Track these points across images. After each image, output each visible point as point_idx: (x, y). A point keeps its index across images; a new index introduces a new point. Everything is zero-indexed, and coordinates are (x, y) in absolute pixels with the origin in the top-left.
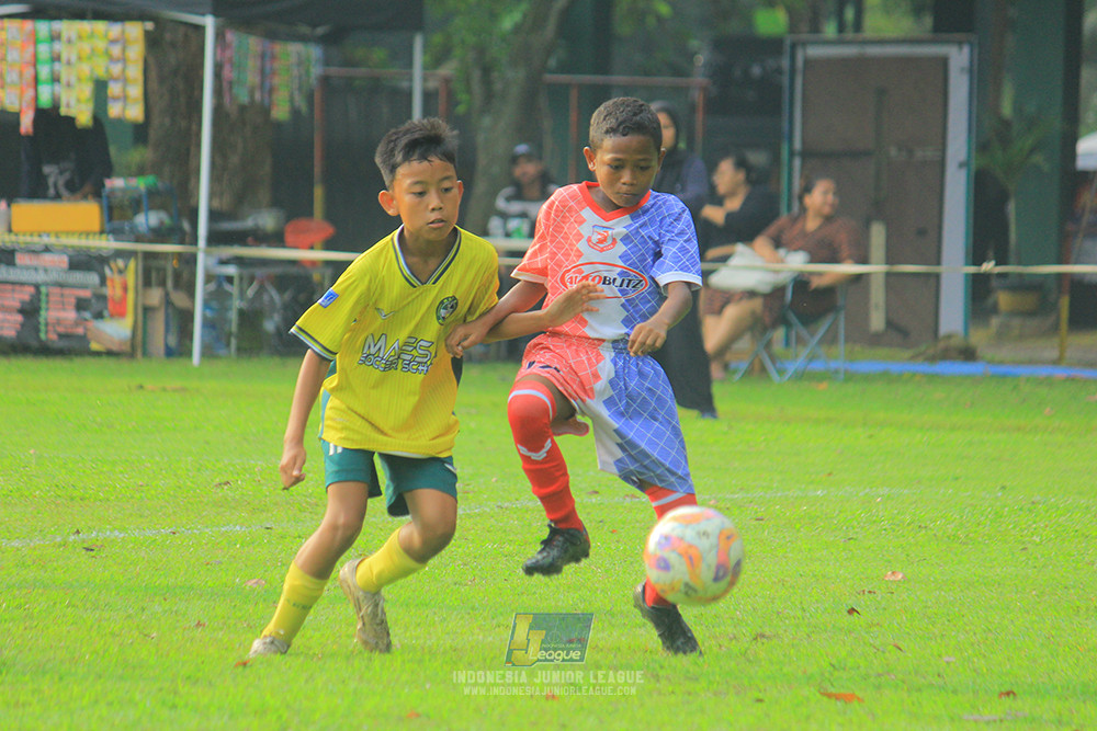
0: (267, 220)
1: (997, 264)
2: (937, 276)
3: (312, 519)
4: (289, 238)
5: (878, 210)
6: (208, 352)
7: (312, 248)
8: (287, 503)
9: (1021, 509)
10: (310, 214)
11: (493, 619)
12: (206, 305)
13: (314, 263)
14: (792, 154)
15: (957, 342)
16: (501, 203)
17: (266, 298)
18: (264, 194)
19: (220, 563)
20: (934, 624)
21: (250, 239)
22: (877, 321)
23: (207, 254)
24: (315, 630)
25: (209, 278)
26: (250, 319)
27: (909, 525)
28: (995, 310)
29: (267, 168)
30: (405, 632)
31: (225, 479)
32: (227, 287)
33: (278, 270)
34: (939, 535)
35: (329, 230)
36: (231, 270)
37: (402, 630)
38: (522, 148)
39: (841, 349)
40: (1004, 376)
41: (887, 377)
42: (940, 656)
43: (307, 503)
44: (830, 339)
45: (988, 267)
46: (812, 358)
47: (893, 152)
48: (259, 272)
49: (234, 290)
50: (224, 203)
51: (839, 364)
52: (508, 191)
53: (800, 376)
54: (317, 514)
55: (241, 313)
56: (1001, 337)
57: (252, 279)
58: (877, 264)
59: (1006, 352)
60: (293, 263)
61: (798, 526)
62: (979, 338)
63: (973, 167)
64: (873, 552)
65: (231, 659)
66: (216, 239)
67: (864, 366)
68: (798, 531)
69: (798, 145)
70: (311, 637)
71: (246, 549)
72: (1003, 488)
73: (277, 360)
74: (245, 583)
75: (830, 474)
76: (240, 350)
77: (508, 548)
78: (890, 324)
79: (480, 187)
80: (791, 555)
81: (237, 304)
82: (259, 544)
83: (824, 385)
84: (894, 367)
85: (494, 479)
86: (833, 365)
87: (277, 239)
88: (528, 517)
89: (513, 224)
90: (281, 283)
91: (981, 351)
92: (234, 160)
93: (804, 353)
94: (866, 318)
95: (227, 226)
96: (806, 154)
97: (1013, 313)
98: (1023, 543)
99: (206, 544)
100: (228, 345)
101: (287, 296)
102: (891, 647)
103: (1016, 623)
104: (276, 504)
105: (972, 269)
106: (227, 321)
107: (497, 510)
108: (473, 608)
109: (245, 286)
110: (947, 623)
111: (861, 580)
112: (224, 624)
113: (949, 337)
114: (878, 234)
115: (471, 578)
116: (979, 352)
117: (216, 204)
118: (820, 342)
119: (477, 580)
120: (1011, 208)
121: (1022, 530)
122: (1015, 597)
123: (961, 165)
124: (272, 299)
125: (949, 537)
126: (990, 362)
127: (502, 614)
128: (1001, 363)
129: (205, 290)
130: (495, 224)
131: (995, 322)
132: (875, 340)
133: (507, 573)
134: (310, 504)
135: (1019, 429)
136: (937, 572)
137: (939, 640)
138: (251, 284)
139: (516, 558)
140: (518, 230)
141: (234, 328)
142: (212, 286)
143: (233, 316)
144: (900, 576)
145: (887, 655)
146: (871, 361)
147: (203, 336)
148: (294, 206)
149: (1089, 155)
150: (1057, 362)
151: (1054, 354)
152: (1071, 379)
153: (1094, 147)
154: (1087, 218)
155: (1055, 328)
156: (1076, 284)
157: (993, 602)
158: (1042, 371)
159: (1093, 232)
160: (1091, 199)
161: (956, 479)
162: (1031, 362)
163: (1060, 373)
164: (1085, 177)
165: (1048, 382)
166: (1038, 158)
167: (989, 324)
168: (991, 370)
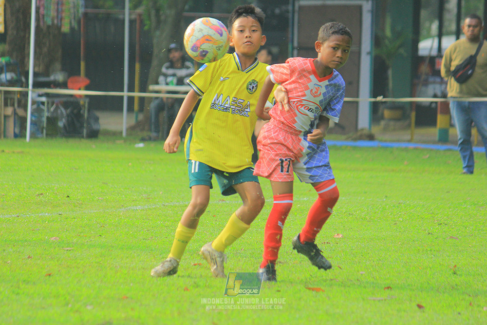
0: (60, 77)
1: (384, 97)
2: (357, 103)
3: (80, 210)
4: (69, 85)
6: (33, 136)
7: (80, 89)
8: (68, 203)
9: (394, 206)
10: (79, 74)
11: (161, 255)
12: (32, 114)
13: (80, 96)
14: (293, 48)
15: (366, 132)
16: (164, 70)
17: (59, 112)
18: (58, 65)
19: (39, 230)
20: (356, 257)
21: (52, 85)
23: (33, 92)
24: (81, 260)
25: (33, 103)
26: (52, 121)
27: (344, 213)
28: (382, 118)
29: (60, 53)
30: (121, 261)
31: (41, 193)
32: (42, 107)
33: (64, 99)
34: (358, 218)
35: (87, 82)
36: (44, 99)
37: (120, 260)
38: (173, 46)
40: (386, 147)
41: (335, 148)
42: (358, 271)
43: (77, 203)
45: (380, 98)
48: (56, 100)
49: (45, 108)
50: (40, 69)
52: (167, 64)
54: (82, 208)
55: (48, 118)
56: (386, 129)
57: (53, 104)
59: (387, 137)
60: (71, 96)
61: (296, 214)
62: (375, 130)
63: (373, 54)
64: (329, 225)
65: (43, 273)
66: (36, 85)
68: (296, 216)
69: (296, 44)
70: (79, 263)
71: (50, 224)
72: (386, 197)
73: (64, 139)
74: (50, 239)
75: (310, 191)
76: (47, 135)
77: (167, 224)
79: (155, 62)
80: (292, 227)
81: (46, 114)
82: (56, 221)
84: (338, 143)
85: (161, 193)
87: (64, 85)
88: (176, 209)
89: (169, 79)
90: (66, 105)
91: (378, 136)
92: (45, 50)
95: (42, 79)
96: (299, 49)
97: (391, 119)
98: (395, 221)
99: (32, 221)
100: (42, 132)
101: (69, 111)
102: (337, 267)
103: (392, 257)
104: (64, 203)
105: (373, 100)
106: (41, 122)
107: (162, 206)
108: (151, 250)
109: (50, 105)
110: (361, 256)
111: (324, 237)
112: (40, 257)
113: (362, 130)
115: (151, 236)
116: (376, 137)
117: (37, 69)
119: (154, 238)
120: (390, 72)
121: (395, 215)
122: (391, 245)
123: (368, 53)
124: (62, 112)
125: (362, 219)
126: (381, 141)
127: (164, 253)
128: (385, 141)
129: (31, 108)
130: (161, 79)
131: (383, 123)
132: (330, 131)
133: (167, 234)
134: (79, 204)
135: (393, 171)
136: (357, 234)
137: (358, 264)
138: (52, 105)
139: (171, 228)
140: (172, 82)
141: (45, 125)
142: (35, 106)
143: (44, 119)
144: (341, 236)
145: (335, 270)
147: (31, 129)
148: (72, 71)
149: (424, 49)
150: (410, 141)
151: (408, 137)
152: (416, 149)
153: (426, 46)
154: (423, 77)
155: (409, 126)
156: (418, 107)
157: (382, 247)
158: (403, 145)
159: (426, 83)
160: (424, 68)
161: (365, 193)
162: (399, 141)
163: (411, 146)
164: (422, 59)
165: (406, 150)
166: (402, 51)
167: (380, 124)
168: (381, 144)
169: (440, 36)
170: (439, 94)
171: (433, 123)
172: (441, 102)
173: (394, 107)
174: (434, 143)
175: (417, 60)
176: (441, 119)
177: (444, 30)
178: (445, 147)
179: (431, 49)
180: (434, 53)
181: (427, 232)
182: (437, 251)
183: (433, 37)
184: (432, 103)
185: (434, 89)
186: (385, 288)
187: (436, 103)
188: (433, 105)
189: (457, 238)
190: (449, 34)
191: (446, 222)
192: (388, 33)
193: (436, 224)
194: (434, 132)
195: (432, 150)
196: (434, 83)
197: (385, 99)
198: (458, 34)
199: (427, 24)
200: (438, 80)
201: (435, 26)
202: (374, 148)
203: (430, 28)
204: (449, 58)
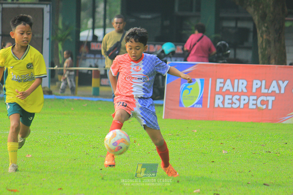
9: (65, 137)
15: (47, 89)
27: (33, 141)
28: (57, 80)
34: (42, 144)
40: (60, 99)
42: (41, 178)
45: (56, 68)
62: (53, 88)
63: (51, 39)
69: (0, 32)
72: (60, 130)
91: (54, 92)
96: (3, 36)
98: (65, 146)
110: (43, 169)
111: (19, 157)
113: (44, 88)
121: (65, 143)
122: (63, 161)
123: (48, 39)
125: (44, 145)
126: (57, 95)
135: (64, 114)
136: (41, 155)
137: (41, 174)
144: (30, 156)
145: (26, 178)
149: (84, 37)
152: (79, 100)
153: (85, 35)
154: (83, 54)
156: (80, 73)
157: (57, 163)
158: (71, 98)
159: (85, 58)
160: (84, 49)
161: (46, 128)
162: (68, 95)
163: (75, 98)
164: (82, 43)
165: (72, 101)
166: (69, 37)
167: (56, 84)
168: (56, 97)
169: (93, 28)
170: (93, 65)
171: (89, 83)
172: (95, 70)
174: (90, 96)
175: (79, 44)
177: (96, 25)
178: (97, 99)
179: (88, 37)
180: (90, 39)
181: (85, 153)
182: (92, 165)
183: (89, 29)
184: (89, 70)
185: (90, 62)
186: (59, 189)
187: (91, 71)
188: (90, 72)
189: (104, 157)
190: (99, 27)
191: (97, 147)
192: (60, 26)
193: (92, 148)
194: (90, 89)
195: (89, 101)
196: (90, 58)
197: (59, 68)
198: (105, 27)
199: (85, 21)
200: (92, 56)
201: (90, 22)
202: (51, 100)
203: (87, 24)
204: (105, 43)
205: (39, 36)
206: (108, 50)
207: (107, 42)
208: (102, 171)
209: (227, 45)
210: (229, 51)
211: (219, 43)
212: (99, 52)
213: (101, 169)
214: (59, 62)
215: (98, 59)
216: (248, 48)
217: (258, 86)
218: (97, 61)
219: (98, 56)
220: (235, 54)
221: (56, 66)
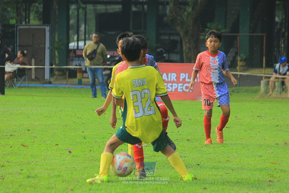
2: (44, 68)
5: (33, 56)
9: (60, 111)
14: (17, 46)
15: (48, 81)
20: (44, 132)
22: (33, 77)
27: (39, 114)
28: (55, 75)
34: (45, 116)
39: (27, 82)
40: (57, 87)
41: (35, 87)
42: (45, 138)
44: (25, 80)
46: (21, 84)
47: (36, 46)
51: (26, 85)
53: (19, 87)
56: (56, 80)
58: (33, 66)
59: (57, 82)
61: (19, 115)
62: (52, 80)
63: (50, 48)
67: (31, 85)
69: (18, 44)
72: (56, 107)
75: (24, 105)
78: (35, 77)
80: (17, 120)
83: (24, 89)
84: (36, 85)
86: (25, 85)
91: (53, 82)
93: (20, 83)
94: (32, 76)
96: (19, 46)
97: (58, 75)
98: (60, 117)
110: (46, 132)
111: (30, 124)
113: (46, 80)
114: (33, 61)
116: (52, 83)
118: (23, 81)
121: (60, 115)
122: (58, 127)
123: (48, 48)
126: (55, 84)
128: (56, 84)
131: (55, 77)
132: (33, 80)
135: (59, 96)
136: (44, 123)
144: (37, 124)
146: (32, 84)
149: (71, 46)
150: (66, 84)
151: (65, 83)
152: (69, 87)
153: (72, 45)
154: (71, 58)
155: (66, 78)
156: (69, 70)
157: (54, 128)
158: (63, 86)
159: (72, 60)
160: (72, 54)
161: (48, 106)
162: (61, 84)
163: (67, 86)
164: (71, 50)
165: (65, 88)
166: (62, 47)
167: (54, 77)
168: (54, 86)
169: (78, 41)
170: (78, 64)
171: (75, 76)
172: (79, 68)
173: (59, 70)
174: (76, 85)
175: (69, 51)
176: (79, 75)
177: (79, 39)
178: (80, 86)
179: (74, 46)
180: (76, 48)
181: (73, 121)
182: (77, 129)
183: (75, 41)
184: (75, 68)
185: (76, 63)
186: (56, 145)
187: (77, 68)
188: (76, 69)
189: (85, 124)
190: (81, 40)
191: (81, 117)
192: (57, 40)
193: (77, 118)
194: (76, 80)
195: (75, 88)
196: (76, 60)
197: (56, 67)
198: (85, 40)
199: (72, 36)
200: (77, 59)
201: (76, 37)
202: (51, 87)
203: (74, 38)
204: (86, 49)
205: (42, 46)
206: (87, 54)
207: (88, 49)
208: (83, 133)
209: (164, 51)
210: (165, 55)
211: (158, 50)
212: (82, 56)
213: (83, 132)
214: (56, 63)
215: (81, 60)
216: (177, 53)
217: (184, 77)
218: (80, 62)
219: (81, 59)
220: (169, 57)
221: (54, 66)
